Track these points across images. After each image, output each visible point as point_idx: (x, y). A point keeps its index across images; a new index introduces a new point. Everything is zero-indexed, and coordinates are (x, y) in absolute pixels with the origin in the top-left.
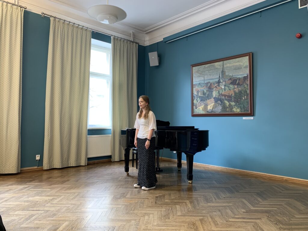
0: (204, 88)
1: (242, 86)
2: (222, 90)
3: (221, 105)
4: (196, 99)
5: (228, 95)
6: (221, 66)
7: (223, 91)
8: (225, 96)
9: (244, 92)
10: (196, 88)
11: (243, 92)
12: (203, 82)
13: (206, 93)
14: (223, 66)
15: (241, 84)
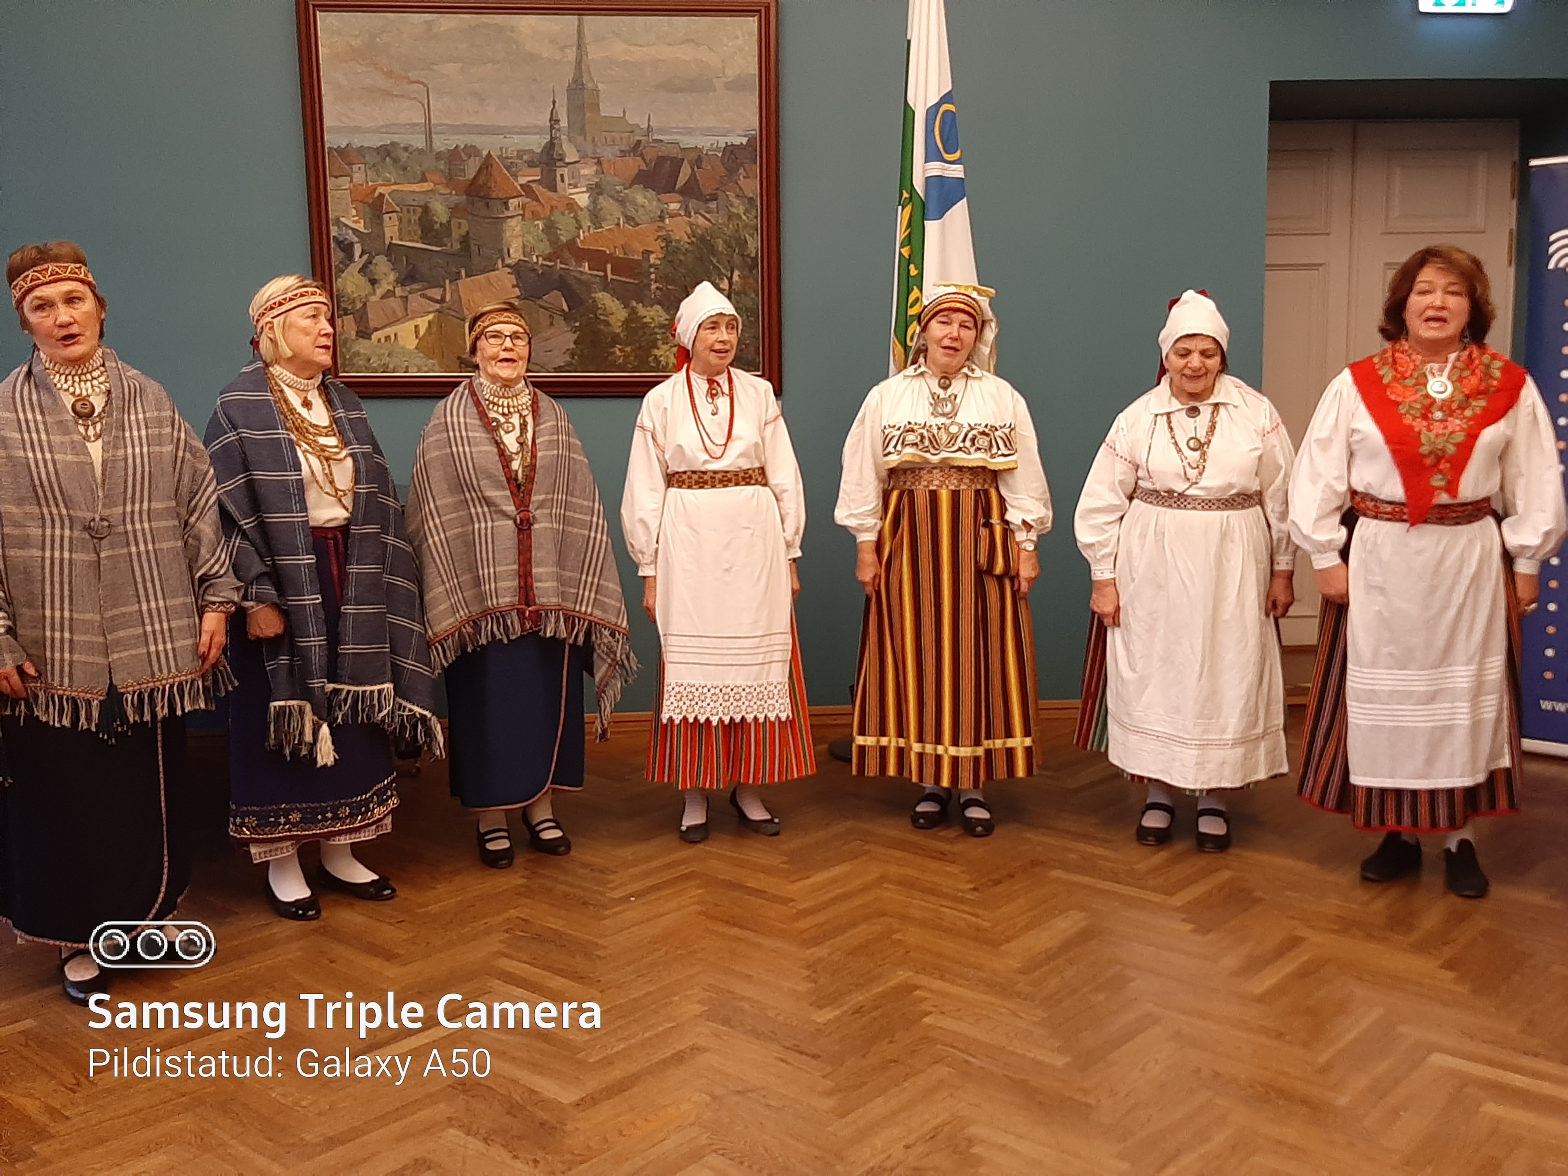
0: (427, 186)
1: (713, 205)
2: (575, 218)
3: (567, 317)
4: (359, 260)
5: (619, 253)
6: (562, 49)
7: (586, 223)
8: (598, 259)
9: (728, 245)
10: (358, 177)
11: (720, 246)
12: (419, 142)
13: (447, 228)
14: (580, 46)
15: (707, 191)
